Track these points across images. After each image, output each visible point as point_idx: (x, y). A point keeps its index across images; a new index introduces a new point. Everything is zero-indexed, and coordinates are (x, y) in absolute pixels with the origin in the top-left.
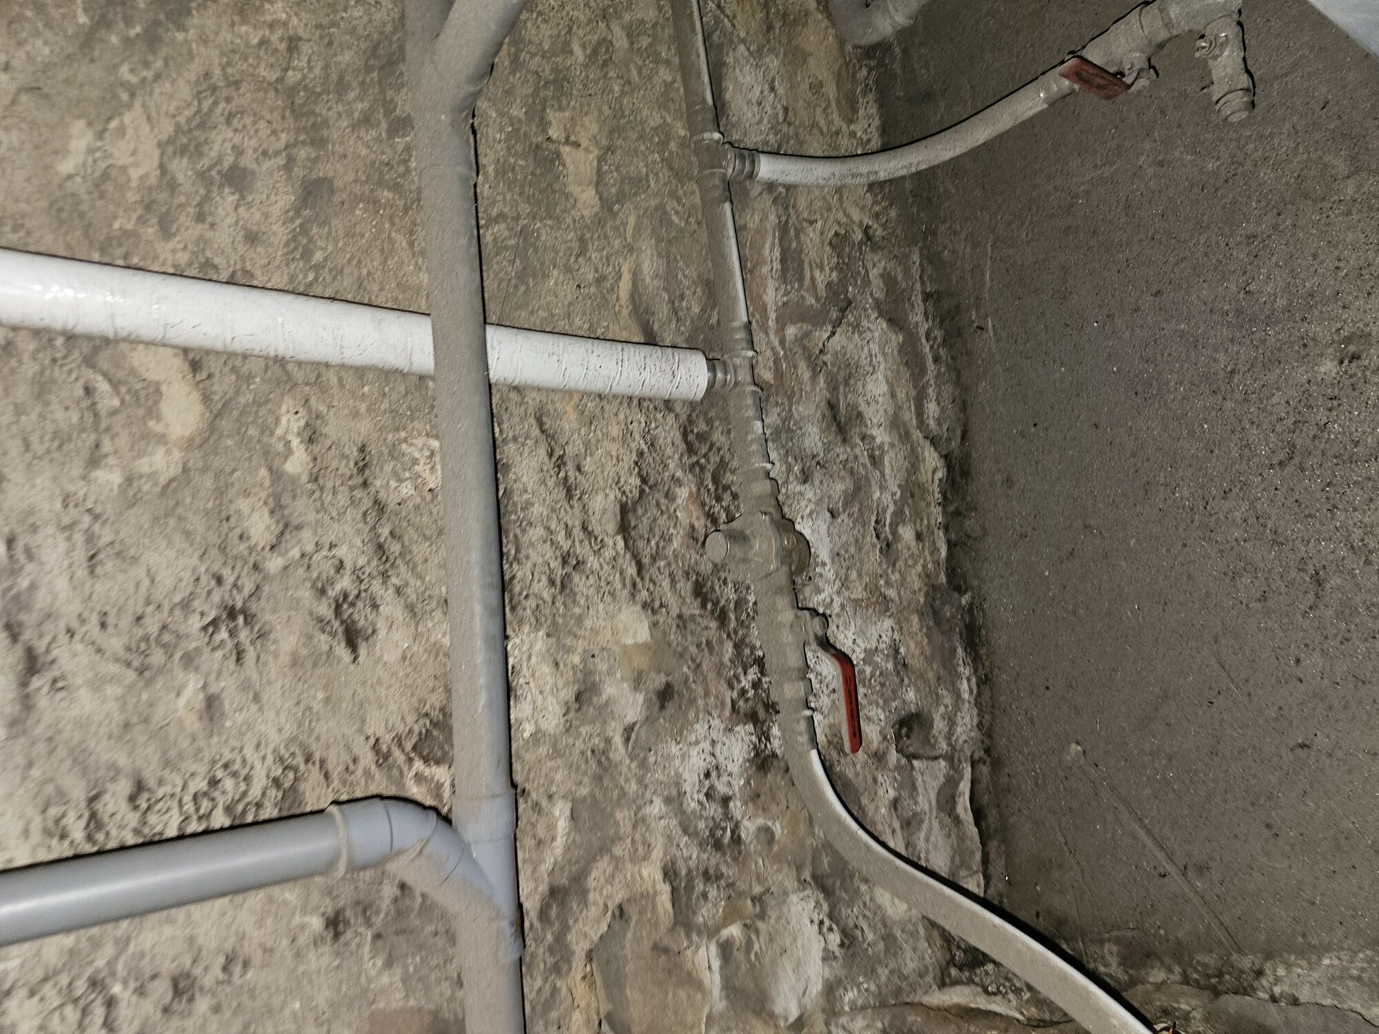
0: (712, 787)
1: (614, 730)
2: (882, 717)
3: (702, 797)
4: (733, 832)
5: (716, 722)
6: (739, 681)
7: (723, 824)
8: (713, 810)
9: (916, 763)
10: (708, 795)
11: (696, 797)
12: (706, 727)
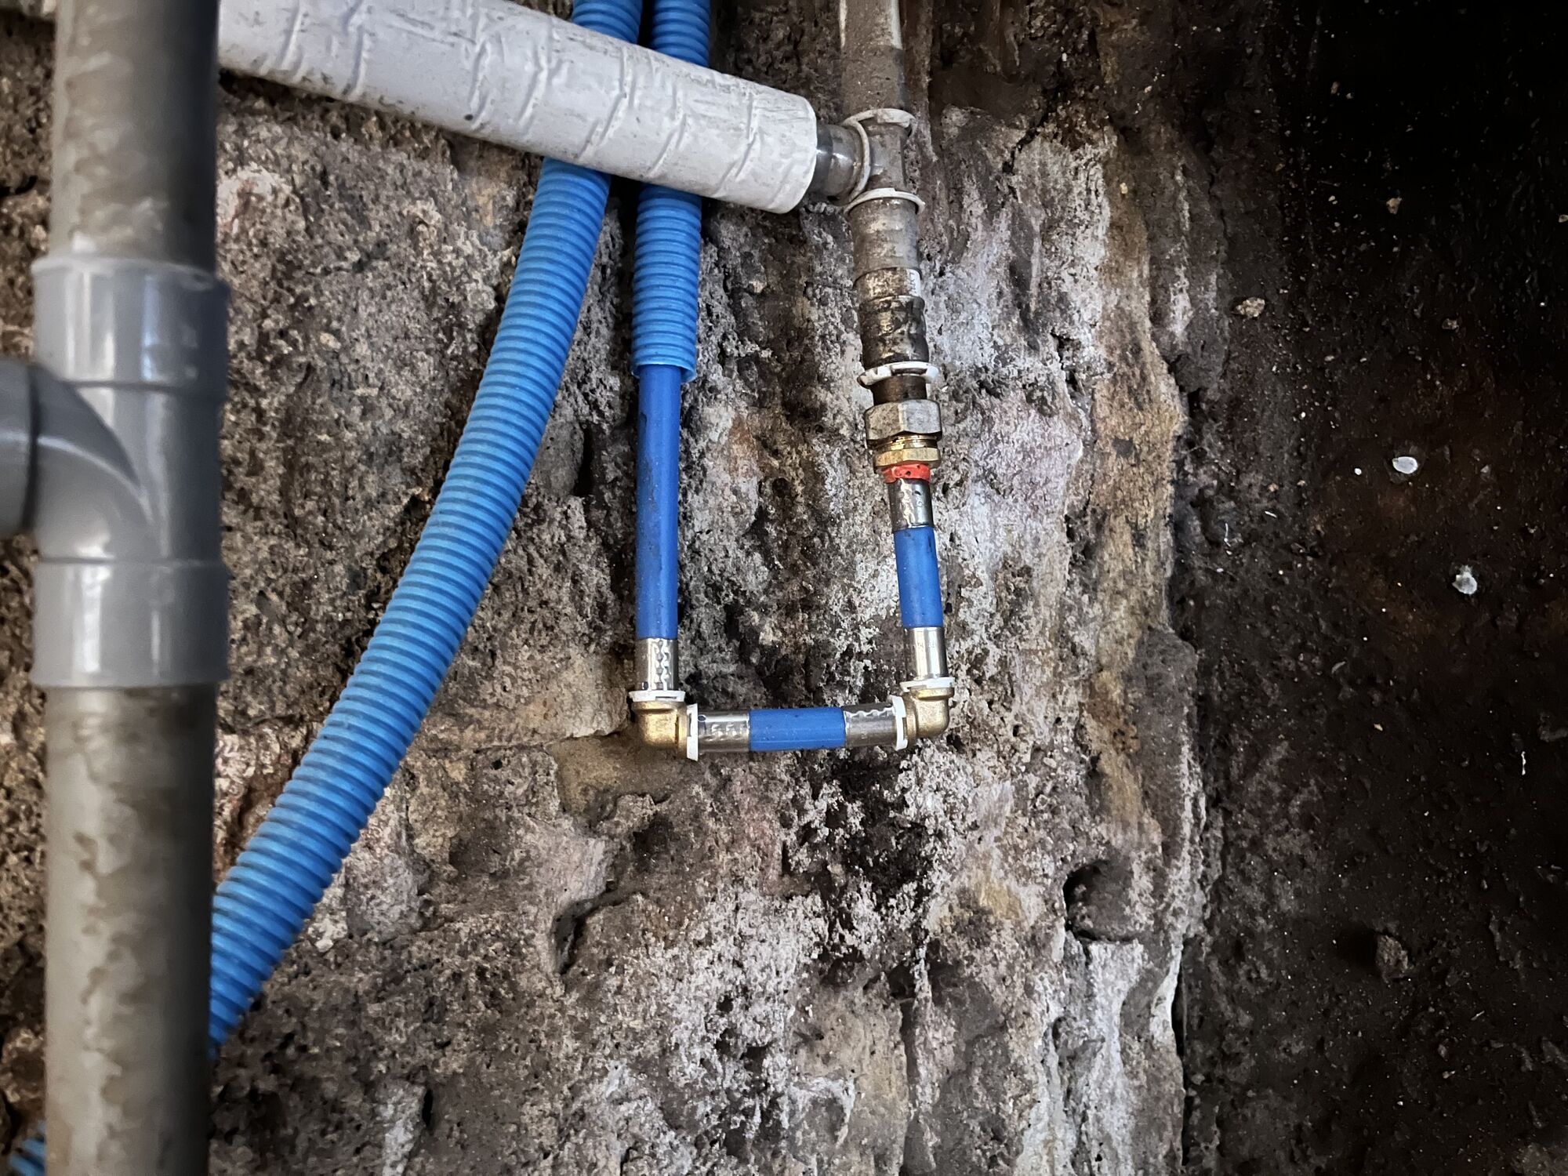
0: (731, 1031)
1: (533, 925)
2: (1050, 871)
3: (710, 1052)
4: (766, 1115)
5: (750, 897)
6: (802, 812)
7: (749, 1102)
8: (732, 1076)
9: (1095, 948)
10: (722, 1047)
11: (697, 1051)
12: (731, 906)
